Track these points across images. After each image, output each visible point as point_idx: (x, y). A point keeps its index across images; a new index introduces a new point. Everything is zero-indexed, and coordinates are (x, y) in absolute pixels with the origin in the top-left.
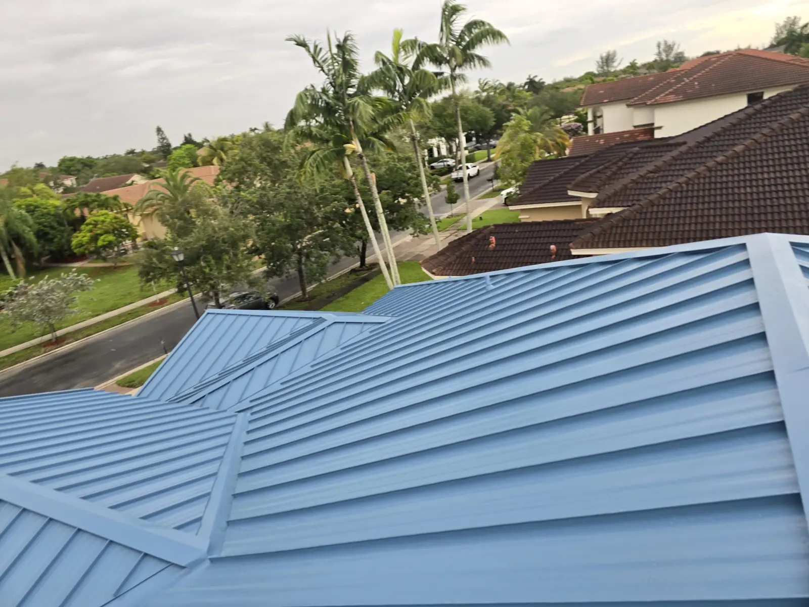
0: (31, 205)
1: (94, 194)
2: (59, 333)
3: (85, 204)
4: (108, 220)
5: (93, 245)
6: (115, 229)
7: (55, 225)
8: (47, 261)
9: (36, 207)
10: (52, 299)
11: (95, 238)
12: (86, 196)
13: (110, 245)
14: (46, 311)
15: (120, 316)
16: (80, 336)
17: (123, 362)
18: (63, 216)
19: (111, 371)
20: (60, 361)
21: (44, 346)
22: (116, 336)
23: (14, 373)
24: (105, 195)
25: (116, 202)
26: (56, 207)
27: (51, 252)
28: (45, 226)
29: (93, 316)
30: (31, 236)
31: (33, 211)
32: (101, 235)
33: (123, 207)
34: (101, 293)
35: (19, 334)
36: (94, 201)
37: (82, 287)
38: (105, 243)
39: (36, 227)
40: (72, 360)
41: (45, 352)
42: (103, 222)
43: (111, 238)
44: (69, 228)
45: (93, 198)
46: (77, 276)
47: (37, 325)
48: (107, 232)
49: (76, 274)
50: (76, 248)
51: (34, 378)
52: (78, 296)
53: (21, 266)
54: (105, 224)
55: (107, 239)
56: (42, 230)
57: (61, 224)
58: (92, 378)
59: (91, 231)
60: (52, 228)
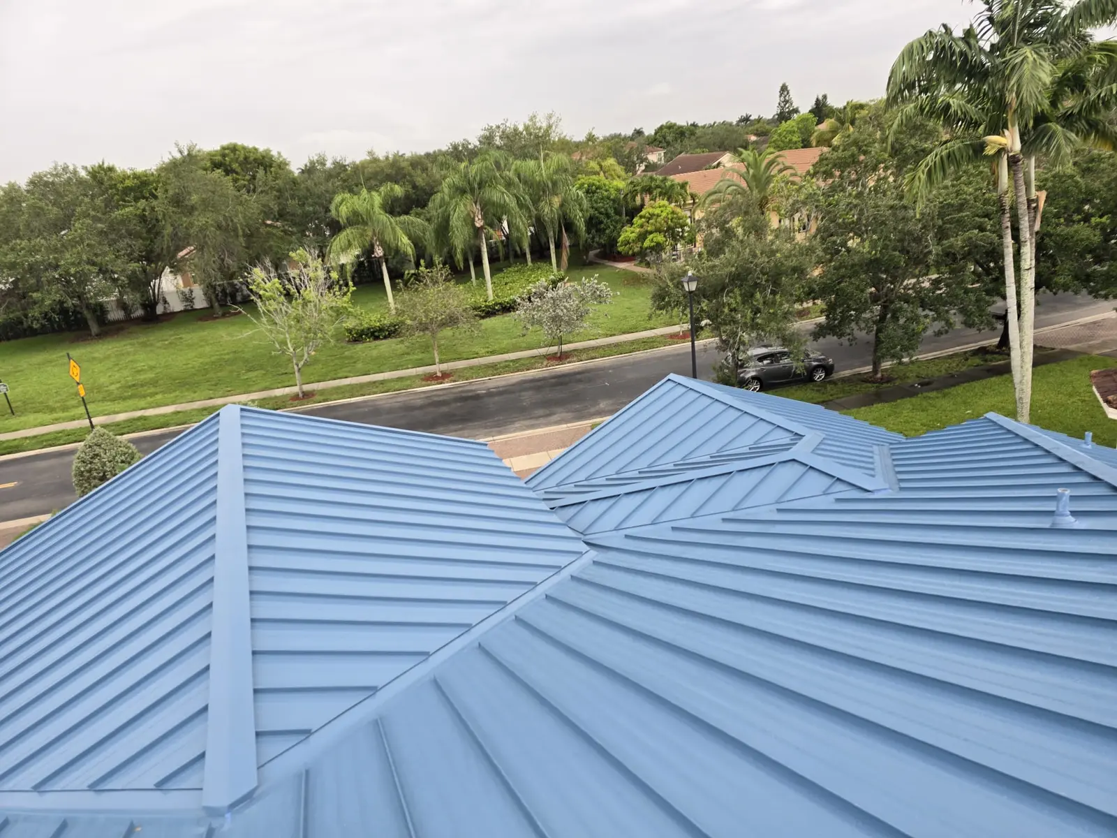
0: (593, 184)
1: (661, 178)
2: (565, 347)
3: (648, 190)
4: (664, 214)
5: (639, 245)
6: (669, 228)
7: (612, 212)
8: (597, 256)
9: (598, 188)
10: (565, 307)
11: (642, 237)
12: (652, 178)
13: (658, 248)
14: (556, 319)
15: (632, 342)
16: (584, 356)
17: (610, 402)
18: (622, 202)
19: (592, 410)
20: (553, 380)
21: (548, 359)
22: (617, 368)
23: (514, 381)
24: (672, 181)
25: (683, 191)
26: (618, 190)
27: (601, 246)
28: (601, 213)
29: (607, 336)
30: (581, 225)
31: (594, 192)
32: (651, 233)
33: (689, 197)
34: (630, 308)
35: (531, 338)
36: (658, 187)
37: (600, 299)
38: (652, 244)
39: (592, 211)
40: (566, 384)
41: (546, 366)
42: (658, 216)
43: (660, 238)
44: (625, 218)
45: (658, 183)
46: (597, 284)
47: (543, 333)
48: (658, 231)
49: (596, 281)
50: (621, 246)
51: (523, 393)
52: (593, 307)
53: (565, 258)
54: (659, 219)
55: (655, 240)
56: (597, 218)
57: (618, 212)
58: (573, 412)
59: (642, 226)
60: (608, 216)
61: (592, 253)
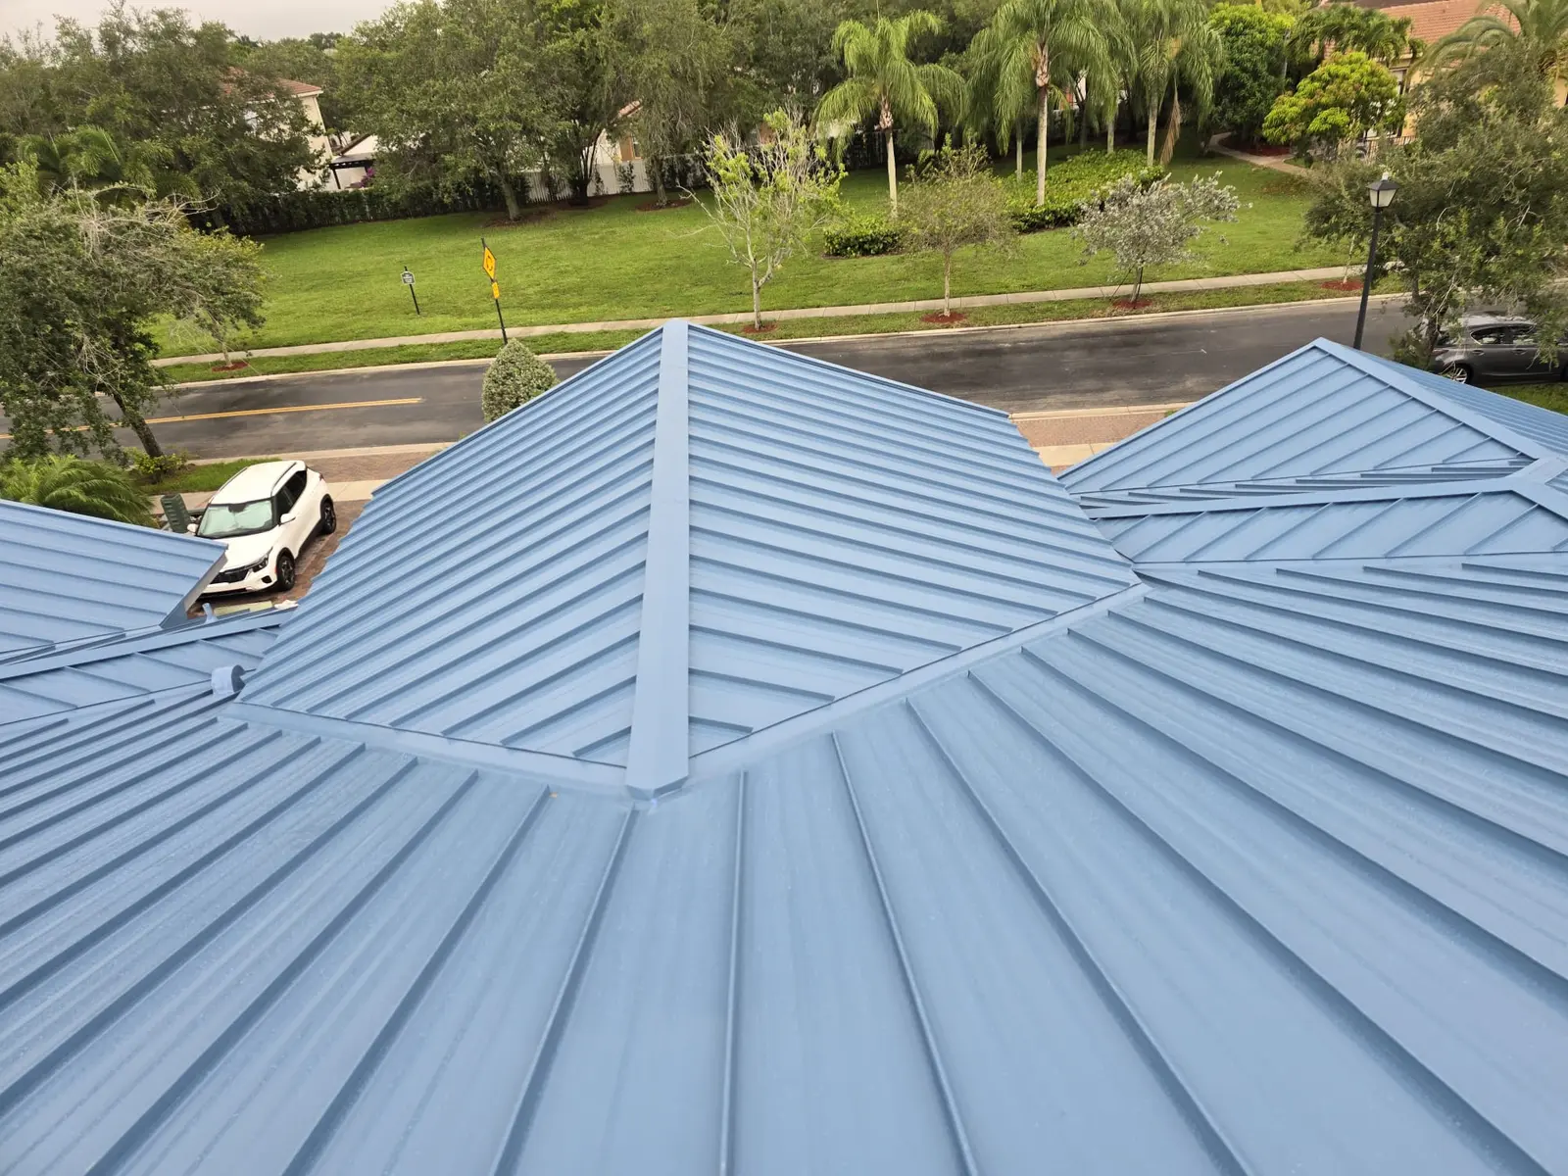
0: (1241, 20)
1: (1361, 10)
2: (1145, 288)
3: (1335, 32)
4: (1356, 76)
5: (1300, 127)
6: (1361, 101)
7: (1263, 68)
8: (1222, 143)
9: (1248, 26)
10: (1158, 222)
11: (1309, 114)
12: (1346, 12)
13: (1334, 134)
14: (1139, 242)
15: (1258, 289)
16: (1174, 305)
17: (1203, 379)
18: (1285, 53)
19: (1173, 389)
20: (1117, 338)
21: (1115, 304)
22: (1222, 326)
23: (1056, 333)
24: (1383, 17)
25: (1397, 36)
26: (1282, 31)
27: (1234, 125)
28: (1244, 70)
29: (1217, 275)
30: (1206, 88)
31: (1238, 34)
32: (1325, 107)
33: (1407, 48)
34: (1265, 233)
35: (1092, 269)
36: (1353, 27)
37: (1217, 212)
38: (1324, 127)
39: (1229, 67)
40: (1135, 345)
41: (1110, 315)
42: (1345, 78)
43: (1340, 117)
44: (1284, 79)
45: (1356, 20)
46: (1217, 188)
47: (1114, 262)
48: (1340, 104)
49: (1216, 183)
50: (1269, 127)
51: (1067, 353)
52: (1203, 226)
53: (1170, 144)
54: (1345, 85)
55: (1330, 120)
56: (1237, 77)
57: (1274, 71)
58: (1140, 389)
59: (1312, 95)
60: (1255, 75)
61: (1216, 139)
